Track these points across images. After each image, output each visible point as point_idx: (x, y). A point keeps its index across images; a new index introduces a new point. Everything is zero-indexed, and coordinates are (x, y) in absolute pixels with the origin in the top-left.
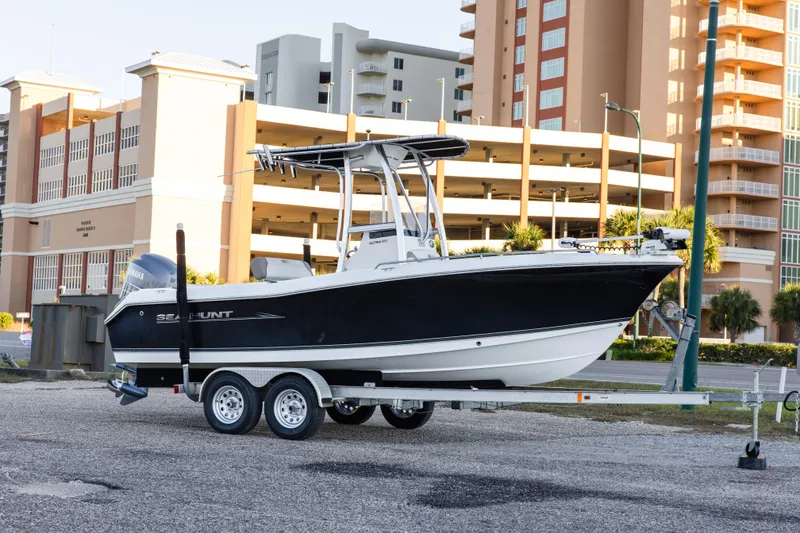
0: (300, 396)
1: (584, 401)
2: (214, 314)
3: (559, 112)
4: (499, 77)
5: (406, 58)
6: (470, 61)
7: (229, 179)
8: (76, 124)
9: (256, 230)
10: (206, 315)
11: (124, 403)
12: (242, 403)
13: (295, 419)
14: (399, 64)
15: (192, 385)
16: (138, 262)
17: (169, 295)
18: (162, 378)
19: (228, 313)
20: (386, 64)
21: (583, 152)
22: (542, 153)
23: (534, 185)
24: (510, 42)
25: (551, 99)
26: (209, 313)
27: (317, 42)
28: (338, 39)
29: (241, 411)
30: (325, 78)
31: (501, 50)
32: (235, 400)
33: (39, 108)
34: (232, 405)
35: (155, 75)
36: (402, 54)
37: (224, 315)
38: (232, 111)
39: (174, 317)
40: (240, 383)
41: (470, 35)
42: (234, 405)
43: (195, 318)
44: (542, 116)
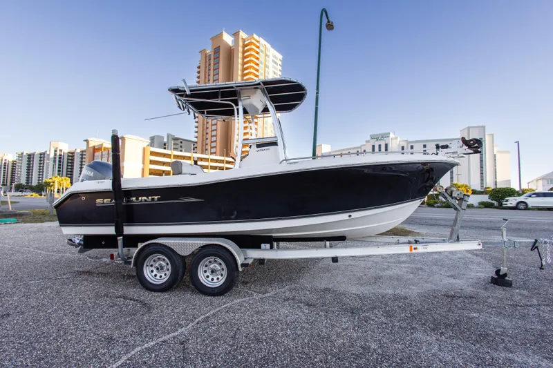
0: (219, 261)
1: (414, 251)
2: (144, 198)
3: (215, 153)
4: (203, 145)
5: (183, 142)
6: (196, 142)
7: (143, 163)
8: (104, 150)
9: (150, 174)
10: (137, 199)
11: (81, 251)
12: (169, 267)
13: (215, 279)
14: (181, 142)
15: (126, 250)
16: (90, 166)
17: (107, 185)
18: (103, 243)
19: (156, 197)
20: (178, 142)
21: (220, 160)
22: (213, 160)
23: (211, 166)
24: (205, 139)
25: (213, 150)
26: (140, 198)
27: (163, 137)
28: (168, 136)
29: (168, 273)
30: (165, 144)
31: (203, 140)
32: (164, 264)
33: (94, 146)
34: (160, 268)
35: (124, 139)
36: (182, 141)
37: (153, 199)
38: (144, 149)
39: (111, 201)
40: (168, 252)
41: (197, 137)
42: (162, 268)
43: (128, 202)
44: (211, 153)
